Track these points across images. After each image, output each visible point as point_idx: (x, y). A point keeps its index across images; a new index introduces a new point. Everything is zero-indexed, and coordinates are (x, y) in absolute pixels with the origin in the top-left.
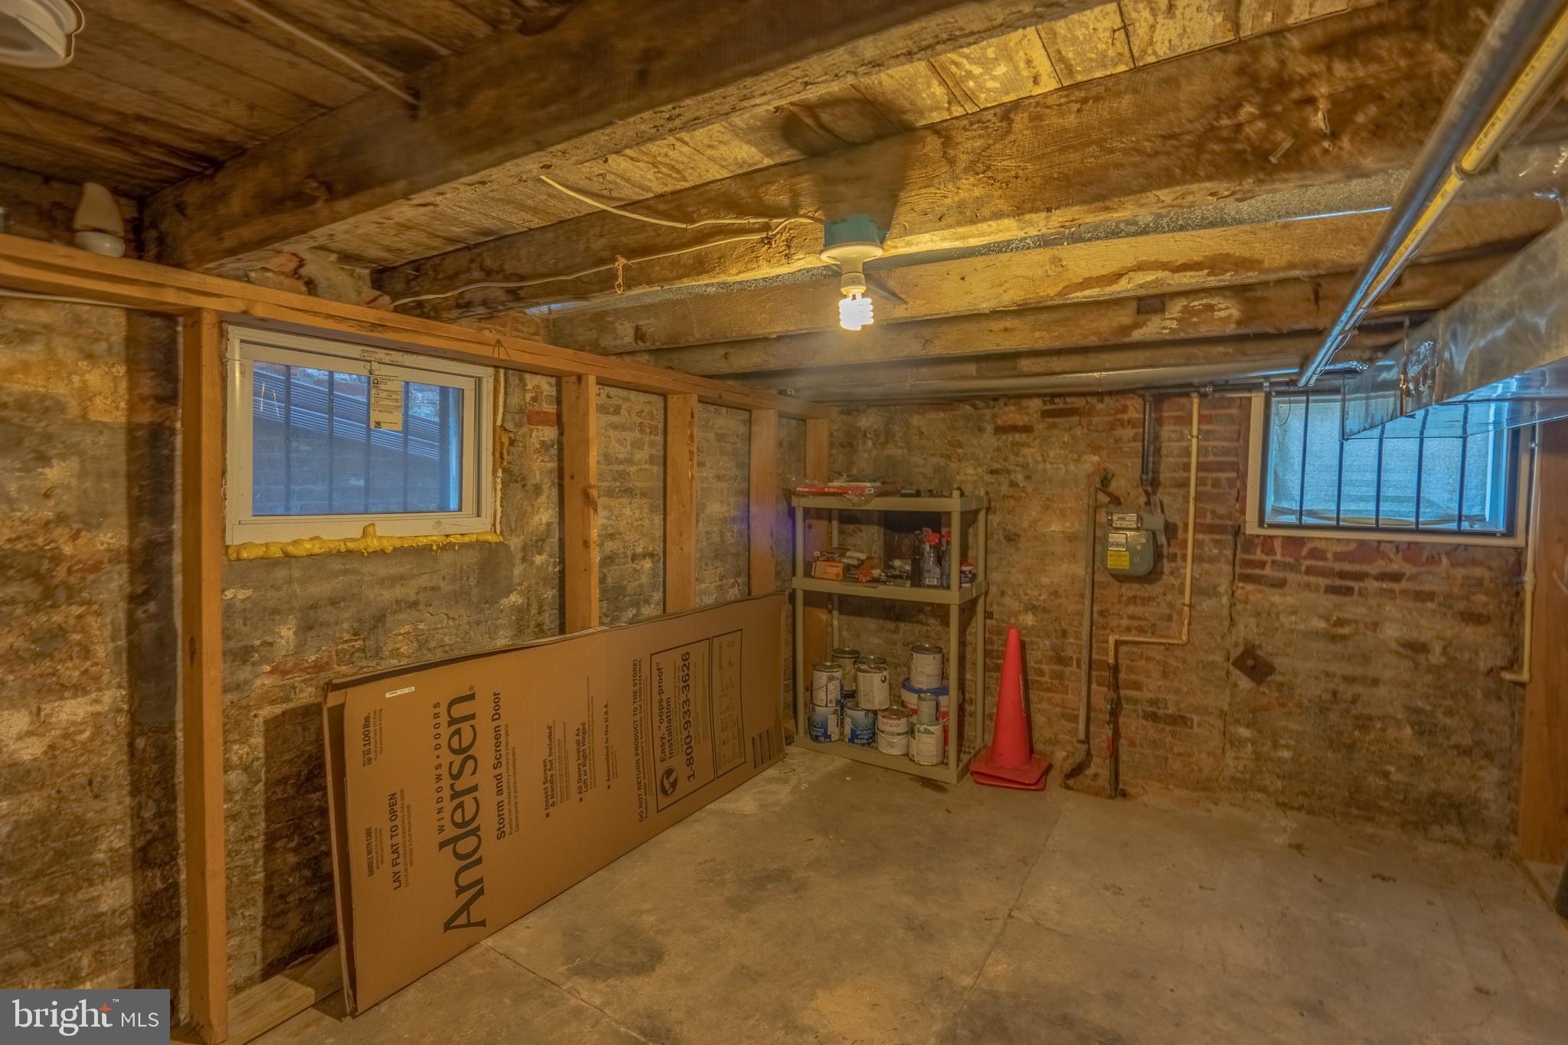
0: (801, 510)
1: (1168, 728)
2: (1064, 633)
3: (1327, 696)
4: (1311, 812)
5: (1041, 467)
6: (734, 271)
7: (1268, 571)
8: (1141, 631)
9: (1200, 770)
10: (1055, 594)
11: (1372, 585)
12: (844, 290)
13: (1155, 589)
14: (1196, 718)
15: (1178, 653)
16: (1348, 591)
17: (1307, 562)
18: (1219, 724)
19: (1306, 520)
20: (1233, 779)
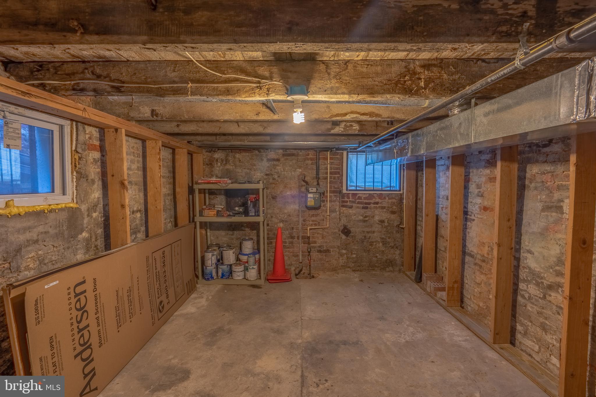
0: (197, 189)
1: (324, 254)
2: (293, 228)
3: (363, 238)
4: (361, 271)
5: (283, 173)
6: (244, 96)
7: (348, 204)
8: (315, 225)
9: (333, 265)
10: (289, 215)
11: (372, 205)
12: (295, 110)
13: (319, 211)
14: (331, 250)
15: (326, 230)
16: (367, 208)
17: (358, 200)
18: (338, 250)
19: (358, 188)
20: (342, 266)
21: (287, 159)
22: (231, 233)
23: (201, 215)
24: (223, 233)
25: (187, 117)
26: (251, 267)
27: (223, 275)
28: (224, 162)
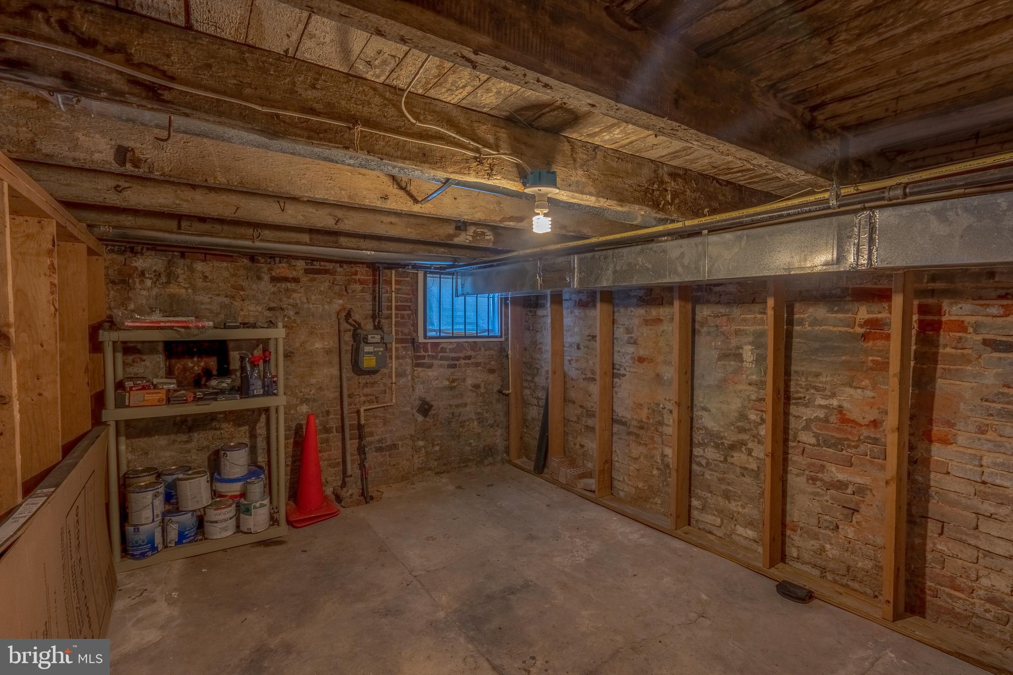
1: (388, 453)
2: (328, 413)
3: (451, 416)
4: (448, 472)
5: (306, 306)
7: (426, 361)
8: (371, 402)
9: (404, 470)
10: (321, 388)
11: (463, 362)
12: (537, 211)
13: (377, 377)
14: (400, 443)
15: (390, 410)
16: (454, 366)
17: (441, 354)
18: (411, 443)
19: (442, 334)
20: (418, 469)
21: (313, 280)
22: (184, 437)
23: (120, 404)
24: (161, 441)
25: (223, 180)
26: (258, 505)
27: (182, 537)
28: (164, 279)
